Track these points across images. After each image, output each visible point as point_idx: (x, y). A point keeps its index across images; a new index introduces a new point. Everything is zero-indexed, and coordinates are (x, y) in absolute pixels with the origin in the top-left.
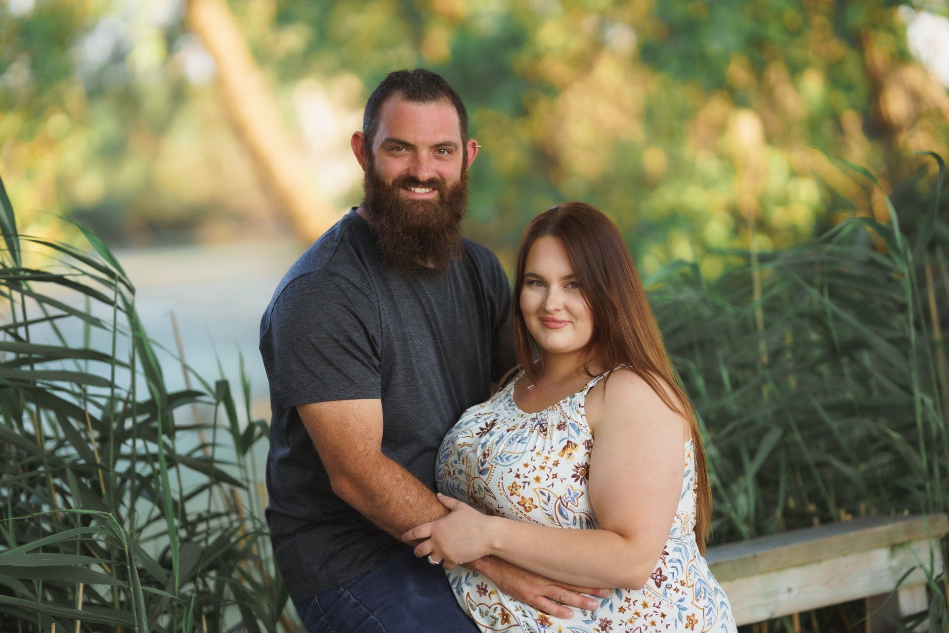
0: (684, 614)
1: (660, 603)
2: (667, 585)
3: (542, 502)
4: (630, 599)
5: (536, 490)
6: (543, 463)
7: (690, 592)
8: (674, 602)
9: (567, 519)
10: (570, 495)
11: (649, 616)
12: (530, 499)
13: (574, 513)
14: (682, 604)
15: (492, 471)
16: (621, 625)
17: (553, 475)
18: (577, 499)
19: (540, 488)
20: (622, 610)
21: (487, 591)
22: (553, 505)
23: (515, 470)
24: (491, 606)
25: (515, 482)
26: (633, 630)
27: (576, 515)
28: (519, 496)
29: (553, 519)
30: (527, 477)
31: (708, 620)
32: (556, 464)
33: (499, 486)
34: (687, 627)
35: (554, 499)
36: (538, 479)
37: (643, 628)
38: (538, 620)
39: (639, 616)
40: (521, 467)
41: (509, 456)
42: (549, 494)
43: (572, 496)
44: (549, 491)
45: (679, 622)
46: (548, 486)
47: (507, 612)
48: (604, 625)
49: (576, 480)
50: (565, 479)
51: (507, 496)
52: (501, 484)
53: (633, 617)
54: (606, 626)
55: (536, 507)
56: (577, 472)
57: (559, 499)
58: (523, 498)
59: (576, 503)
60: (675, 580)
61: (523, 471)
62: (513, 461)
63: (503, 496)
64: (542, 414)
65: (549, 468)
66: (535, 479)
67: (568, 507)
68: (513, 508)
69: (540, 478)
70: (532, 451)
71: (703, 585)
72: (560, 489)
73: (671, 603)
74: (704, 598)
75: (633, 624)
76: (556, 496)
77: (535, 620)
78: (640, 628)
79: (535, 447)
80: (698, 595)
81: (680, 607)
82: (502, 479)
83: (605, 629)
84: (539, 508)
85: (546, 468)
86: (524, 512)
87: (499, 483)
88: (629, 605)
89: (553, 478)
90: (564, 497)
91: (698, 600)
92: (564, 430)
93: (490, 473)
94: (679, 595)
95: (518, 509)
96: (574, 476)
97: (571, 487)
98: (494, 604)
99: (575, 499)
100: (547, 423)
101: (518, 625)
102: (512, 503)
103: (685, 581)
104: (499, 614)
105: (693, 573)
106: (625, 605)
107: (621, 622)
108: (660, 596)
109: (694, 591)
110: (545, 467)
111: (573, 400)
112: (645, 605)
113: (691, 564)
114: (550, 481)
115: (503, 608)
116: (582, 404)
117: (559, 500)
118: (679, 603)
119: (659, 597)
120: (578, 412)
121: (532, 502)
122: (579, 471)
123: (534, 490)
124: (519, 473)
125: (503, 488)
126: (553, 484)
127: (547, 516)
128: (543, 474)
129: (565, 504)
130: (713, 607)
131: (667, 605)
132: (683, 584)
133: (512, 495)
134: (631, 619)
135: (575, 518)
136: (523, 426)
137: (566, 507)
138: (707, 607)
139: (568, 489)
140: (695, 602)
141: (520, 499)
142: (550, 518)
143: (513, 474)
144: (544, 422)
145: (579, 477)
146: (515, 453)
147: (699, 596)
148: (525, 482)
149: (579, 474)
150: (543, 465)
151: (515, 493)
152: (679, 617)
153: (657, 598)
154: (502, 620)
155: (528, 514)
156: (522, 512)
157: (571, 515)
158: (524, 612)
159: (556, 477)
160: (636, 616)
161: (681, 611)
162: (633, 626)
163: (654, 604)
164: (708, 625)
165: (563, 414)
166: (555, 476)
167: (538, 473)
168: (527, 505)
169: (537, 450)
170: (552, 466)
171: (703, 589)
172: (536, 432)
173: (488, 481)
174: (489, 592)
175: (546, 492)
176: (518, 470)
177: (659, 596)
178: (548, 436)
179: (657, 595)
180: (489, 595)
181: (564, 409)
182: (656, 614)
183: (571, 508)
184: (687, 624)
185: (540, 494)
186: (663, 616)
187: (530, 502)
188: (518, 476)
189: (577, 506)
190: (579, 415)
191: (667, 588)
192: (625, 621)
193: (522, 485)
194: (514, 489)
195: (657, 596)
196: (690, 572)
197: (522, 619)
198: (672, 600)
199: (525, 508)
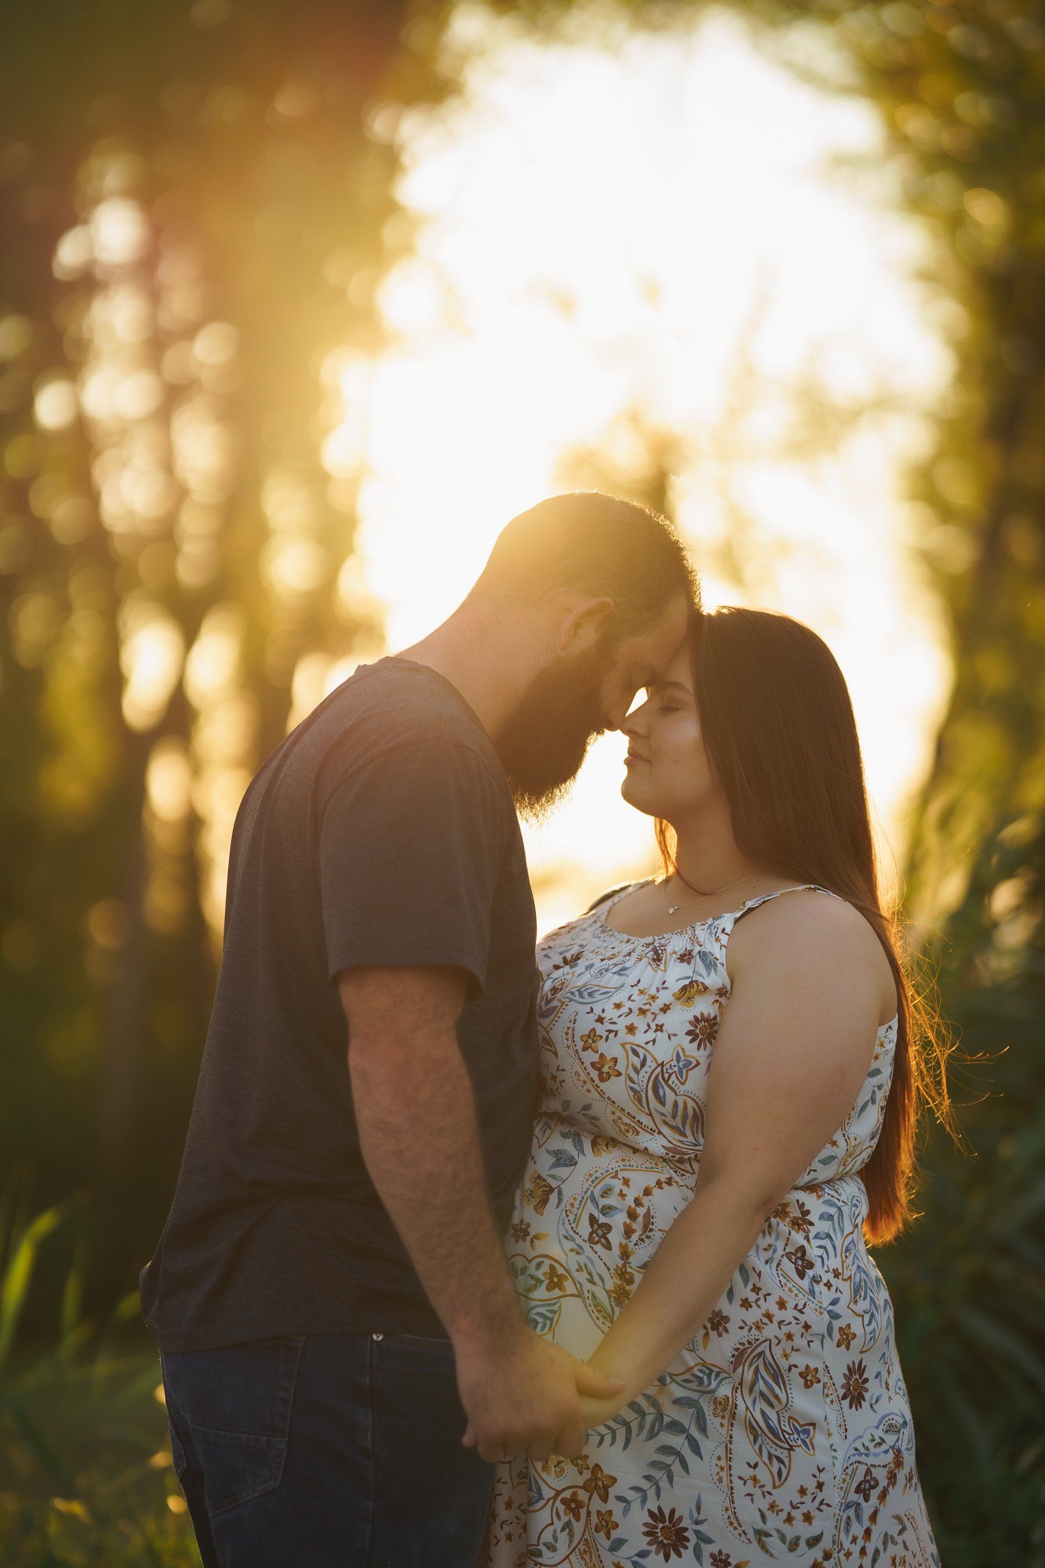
0: (837, 1324)
1: (805, 1306)
2: (814, 1277)
3: (630, 1067)
4: (760, 1289)
5: (626, 1046)
6: (645, 1004)
7: (846, 1287)
8: (824, 1306)
9: (663, 1104)
10: (678, 1063)
11: (785, 1323)
12: (613, 1059)
13: (676, 1095)
14: (836, 1309)
15: (561, 1010)
16: (742, 1328)
17: (657, 1025)
18: (687, 1071)
19: (632, 1044)
20: (746, 1304)
21: (529, 1234)
22: (647, 1076)
23: (598, 1011)
24: (533, 1259)
25: (594, 1030)
26: (759, 1341)
27: (678, 1098)
28: (597, 1052)
29: (640, 1101)
30: (615, 1023)
31: (871, 1333)
32: (665, 1009)
33: (567, 1034)
34: (839, 1345)
35: (651, 1064)
36: (631, 1029)
37: (775, 1341)
38: (613, 1292)
39: (771, 1322)
40: (609, 1006)
41: (594, 991)
42: (645, 1056)
43: (681, 1064)
44: (646, 1050)
45: (827, 1339)
46: (647, 1043)
47: (560, 1271)
48: (715, 1321)
49: (692, 1041)
50: (675, 1035)
51: (577, 1050)
52: (570, 1031)
53: (761, 1320)
54: (719, 1323)
55: (619, 1074)
56: (696, 1027)
57: (659, 1065)
58: (602, 1056)
59: (684, 1078)
60: (826, 1268)
61: (611, 1013)
62: (598, 997)
63: (571, 1051)
64: (664, 938)
65: (653, 1013)
66: (627, 1027)
67: (670, 1082)
68: (581, 1073)
69: (636, 1028)
70: (632, 986)
71: (864, 1276)
72: (663, 1051)
73: (821, 1307)
74: (865, 1299)
75: (761, 1332)
76: (656, 1061)
77: (608, 1292)
78: (770, 1340)
79: (639, 981)
80: (856, 1291)
81: (832, 1314)
82: (574, 1023)
83: (717, 1329)
84: (622, 1078)
85: (649, 1013)
86: (597, 1081)
87: (569, 1028)
88: (758, 1299)
89: (656, 1031)
90: (669, 1065)
91: (856, 1302)
92: (689, 963)
93: (557, 1014)
94: (831, 1295)
95: (589, 1074)
96: (689, 1033)
97: (683, 1049)
98: (538, 1256)
99: (684, 1070)
100: (665, 950)
101: (579, 1296)
102: (583, 1063)
103: (840, 1271)
104: (545, 1274)
105: (852, 1255)
106: (752, 1297)
107: (742, 1325)
108: (805, 1293)
109: (852, 1286)
110: (648, 1010)
111: (716, 923)
112: (782, 1305)
113: (849, 1239)
114: (651, 1035)
115: (553, 1263)
116: (728, 931)
117: (660, 1068)
118: (830, 1308)
119: (804, 1296)
120: (717, 940)
121: (615, 1065)
122: (699, 1027)
123: (623, 1045)
124: (603, 1016)
125: (573, 1037)
126: (654, 1041)
127: (632, 1094)
128: (640, 1023)
129: (666, 1076)
130: (875, 1313)
131: (814, 1311)
132: (837, 1274)
133: (585, 1049)
134: (757, 1321)
135: (676, 1104)
136: (629, 954)
137: (666, 1082)
138: (867, 1313)
139: (678, 1052)
140: (852, 1306)
141: (595, 1058)
142: (636, 1097)
143: (594, 1017)
144: (663, 948)
145: (697, 1035)
146: (606, 987)
147: (858, 1297)
148: (610, 1031)
149: (698, 1031)
150: (645, 1007)
151: (590, 1047)
152: (828, 1329)
153: (800, 1296)
154: (549, 1284)
155: (603, 1086)
156: (593, 1081)
157: (670, 1097)
158: (590, 1274)
159: (661, 1031)
160: (765, 1320)
161: (832, 1320)
162: (760, 1335)
163: (796, 1305)
164: (870, 1340)
165: (694, 939)
166: (659, 1028)
167: (634, 1019)
168: (606, 1069)
169: (641, 986)
170: (657, 1012)
171: (863, 1283)
172: (645, 960)
173: (551, 1026)
174: (531, 1236)
175: (641, 1052)
176: (603, 1011)
177: (803, 1292)
178: (662, 967)
179: (802, 1291)
180: (532, 1241)
181: (697, 933)
182: (796, 1321)
183: (673, 1086)
184: (839, 1340)
185: (630, 1053)
186: (807, 1327)
187: (611, 1064)
188: (600, 1020)
189: (683, 1084)
190: (717, 945)
191: (815, 1281)
192: (749, 1323)
193: (605, 1034)
194: (590, 1041)
195: (800, 1292)
196: (848, 1254)
197: (587, 1286)
198: (821, 1303)
199: (601, 1074)
